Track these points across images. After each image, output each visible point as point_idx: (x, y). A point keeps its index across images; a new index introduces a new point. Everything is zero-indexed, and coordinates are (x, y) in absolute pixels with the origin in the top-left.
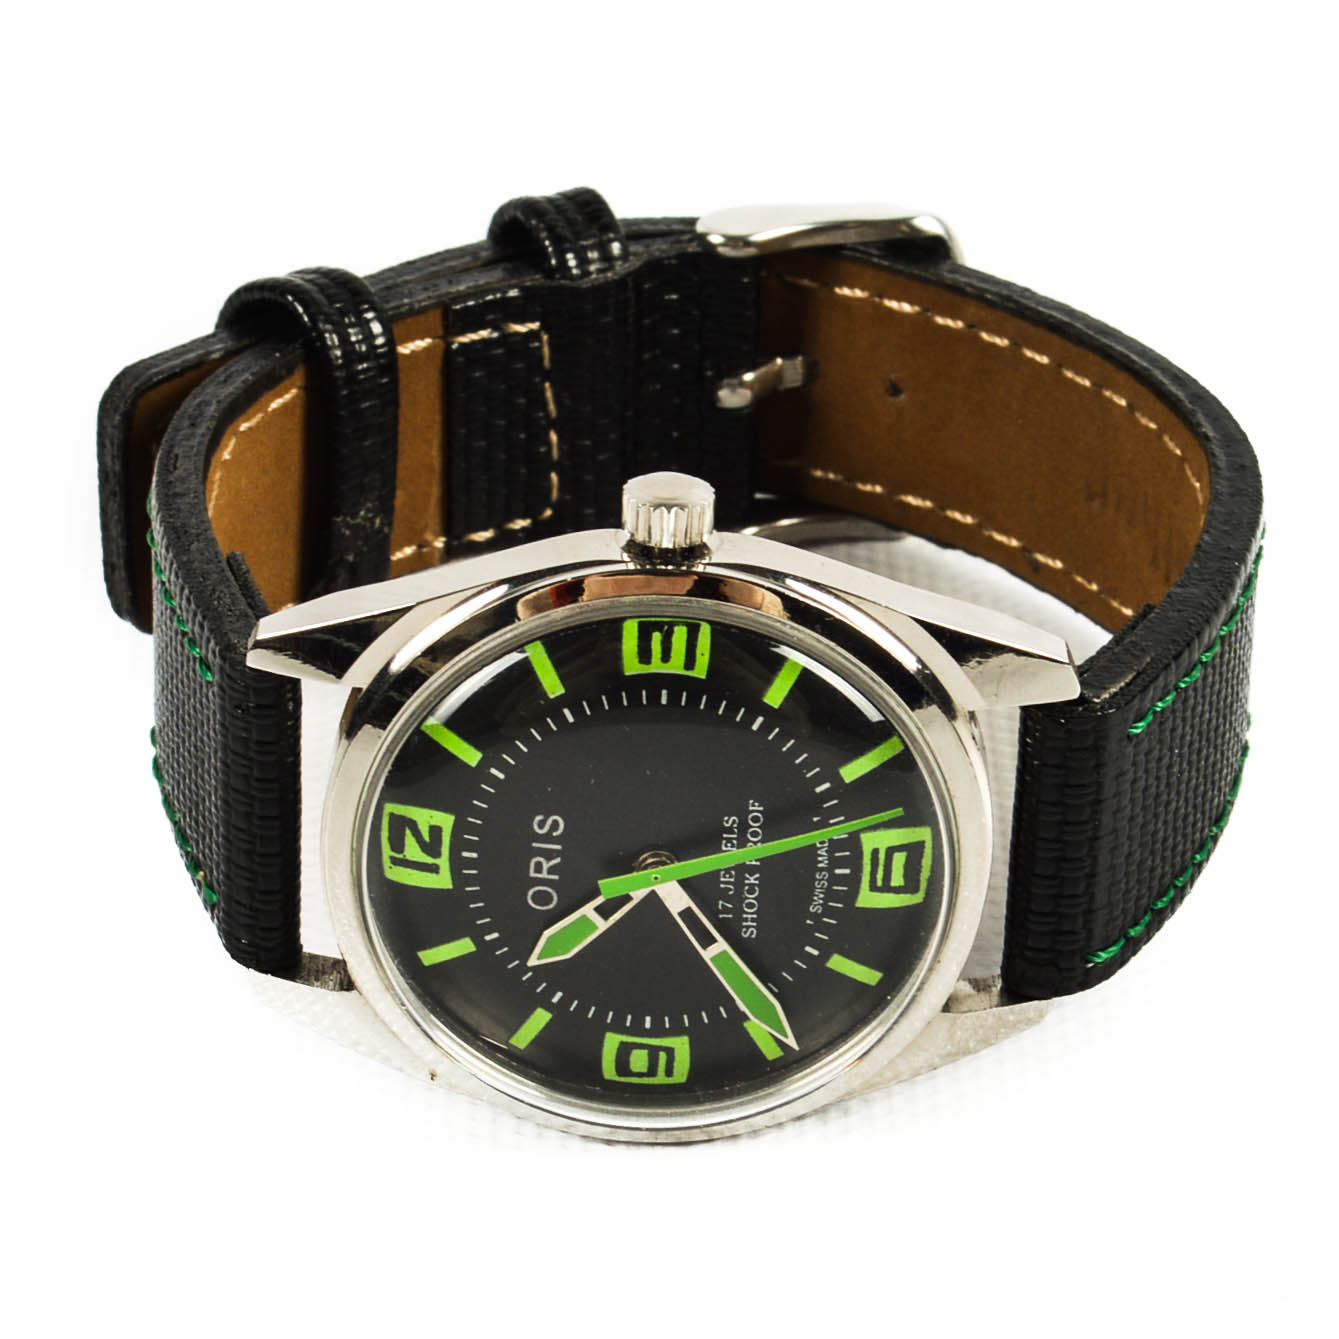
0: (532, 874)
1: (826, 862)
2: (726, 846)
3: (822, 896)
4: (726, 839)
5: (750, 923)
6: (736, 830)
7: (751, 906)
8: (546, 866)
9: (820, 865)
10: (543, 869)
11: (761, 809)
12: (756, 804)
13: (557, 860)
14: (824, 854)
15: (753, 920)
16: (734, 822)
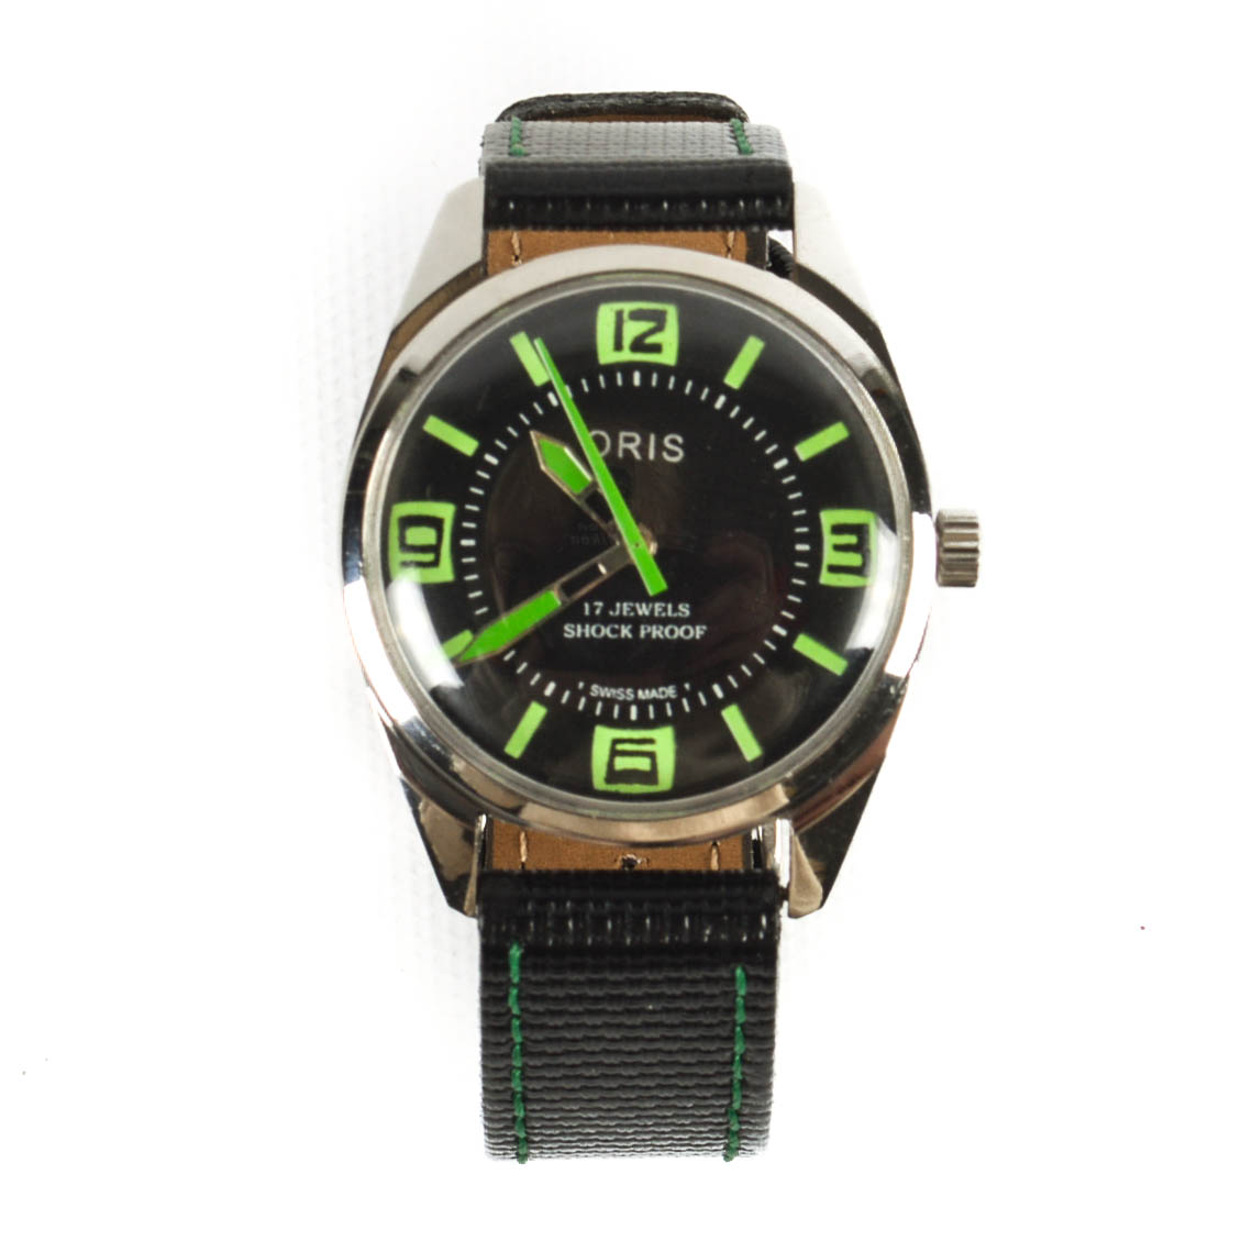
0: (623, 435)
1: (644, 697)
2: (659, 607)
3: (608, 695)
4: (667, 607)
5: (579, 631)
6: (675, 615)
7: (598, 631)
8: (631, 446)
9: (640, 692)
10: (629, 443)
11: (698, 637)
12: (702, 632)
13: (637, 455)
14: (652, 695)
15: (583, 634)
16: (683, 613)
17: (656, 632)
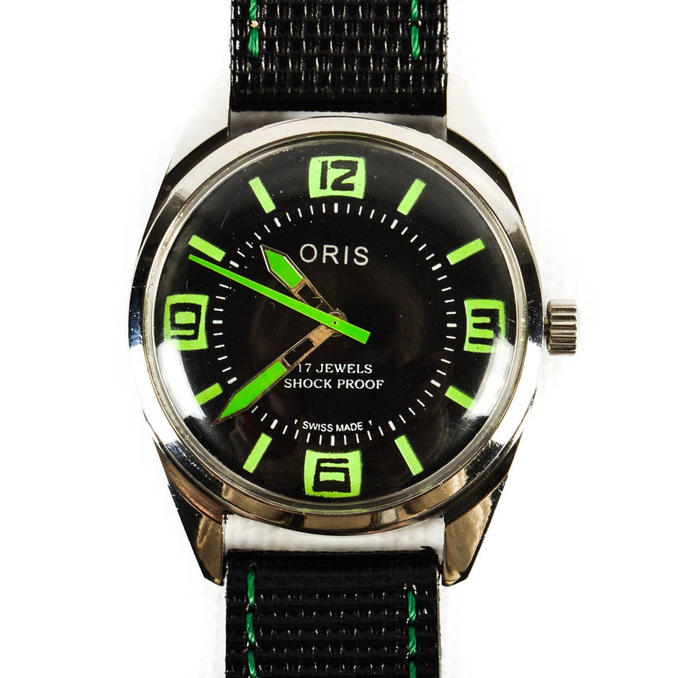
0: (325, 247)
1: (340, 430)
2: (351, 367)
3: (315, 428)
4: (356, 367)
5: (295, 383)
6: (362, 372)
7: (308, 383)
8: (332, 255)
9: (337, 426)
10: (330, 252)
11: (378, 388)
12: (381, 385)
13: (336, 262)
14: (346, 429)
15: (297, 385)
16: (368, 371)
17: (349, 384)
